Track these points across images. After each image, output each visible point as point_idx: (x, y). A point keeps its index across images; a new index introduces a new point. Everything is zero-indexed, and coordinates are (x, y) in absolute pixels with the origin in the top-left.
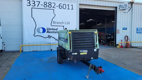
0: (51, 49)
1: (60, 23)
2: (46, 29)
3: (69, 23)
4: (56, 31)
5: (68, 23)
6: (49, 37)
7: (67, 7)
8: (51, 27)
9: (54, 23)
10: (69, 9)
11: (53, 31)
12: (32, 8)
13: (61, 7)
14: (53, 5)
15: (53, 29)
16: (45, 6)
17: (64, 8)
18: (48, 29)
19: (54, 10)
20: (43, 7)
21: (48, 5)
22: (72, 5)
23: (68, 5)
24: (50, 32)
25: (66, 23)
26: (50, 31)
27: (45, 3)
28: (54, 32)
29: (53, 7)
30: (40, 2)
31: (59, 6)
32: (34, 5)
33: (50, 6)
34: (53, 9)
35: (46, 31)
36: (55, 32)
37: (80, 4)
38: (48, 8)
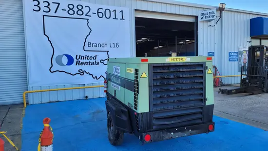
0: (87, 97)
1: (101, 46)
2: (74, 58)
3: (117, 46)
4: (94, 61)
5: (115, 46)
6: (81, 72)
8: (84, 54)
9: (89, 45)
10: (115, 18)
11: (88, 61)
12: (44, 16)
13: (100, 15)
14: (85, 10)
15: (88, 57)
16: (71, 12)
17: (108, 16)
19: (88, 20)
20: (65, 14)
21: (76, 9)
22: (122, 11)
23: (115, 11)
24: (82, 64)
25: (112, 45)
26: (82, 61)
27: (71, 7)
28: (90, 62)
29: (86, 15)
30: (59, 4)
31: (98, 13)
32: (47, 9)
33: (80, 12)
34: (87, 17)
36: (93, 64)
37: (136, 10)
38: (76, 15)
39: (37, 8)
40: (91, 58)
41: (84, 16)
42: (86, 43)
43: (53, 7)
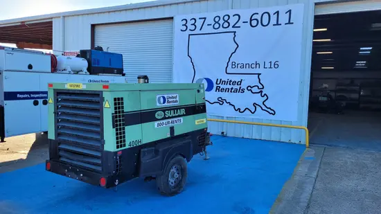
0: (223, 133)
1: (250, 66)
2: (214, 83)
3: (276, 66)
4: (238, 87)
5: (273, 66)
6: (221, 101)
7: (274, 20)
8: (226, 78)
9: (234, 66)
10: (278, 24)
11: (230, 87)
12: (189, 35)
13: (254, 23)
14: (233, 20)
15: (231, 81)
16: (217, 26)
17: (265, 22)
18: (218, 82)
19: (235, 32)
20: (210, 30)
21: (221, 22)
22: (290, 11)
23: (278, 12)
24: (222, 90)
25: (268, 65)
26: (222, 86)
27: (217, 19)
28: (232, 89)
29: (233, 27)
30: (205, 18)
31: (251, 20)
32: (193, 27)
33: (226, 25)
34: (234, 30)
35: (215, 86)
36: (236, 91)
37: (316, 4)
38: (221, 29)
39: (184, 28)
40: (234, 83)
41: (231, 29)
42: (230, 63)
43: (199, 23)
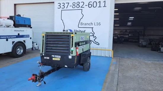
1: (89, 24)
2: (73, 31)
3: (99, 24)
7: (98, 5)
8: (78, 29)
9: (82, 24)
10: (100, 7)
12: (62, 10)
13: (90, 6)
14: (81, 4)
15: (80, 31)
16: (74, 7)
17: (95, 6)
18: (75, 31)
19: (82, 10)
20: (71, 8)
21: (76, 5)
22: (105, 1)
23: (100, 2)
25: (96, 24)
27: (74, 4)
29: (81, 7)
30: (69, 3)
31: (89, 5)
32: (63, 7)
33: (78, 6)
34: (82, 8)
38: (76, 8)
39: (59, 7)
40: (82, 32)
41: (80, 8)
42: (80, 23)
43: (66, 5)
